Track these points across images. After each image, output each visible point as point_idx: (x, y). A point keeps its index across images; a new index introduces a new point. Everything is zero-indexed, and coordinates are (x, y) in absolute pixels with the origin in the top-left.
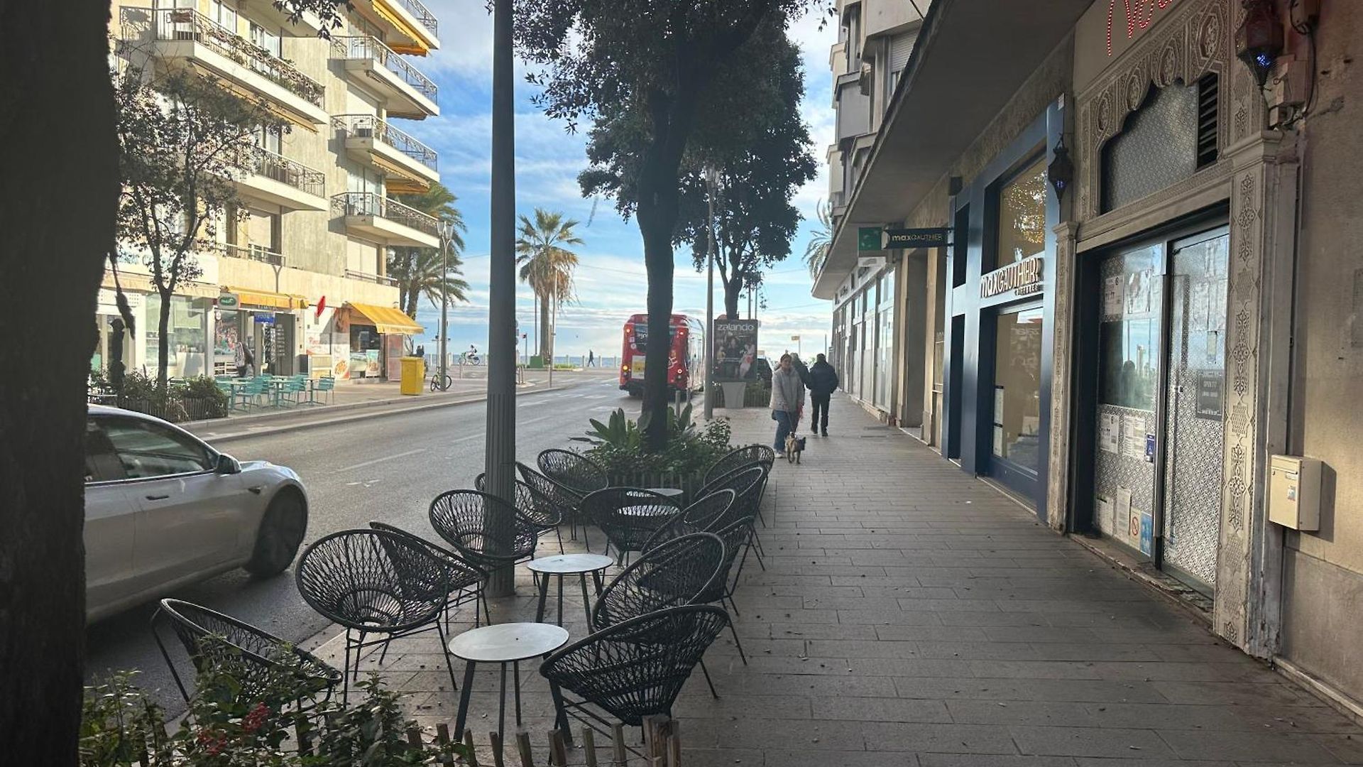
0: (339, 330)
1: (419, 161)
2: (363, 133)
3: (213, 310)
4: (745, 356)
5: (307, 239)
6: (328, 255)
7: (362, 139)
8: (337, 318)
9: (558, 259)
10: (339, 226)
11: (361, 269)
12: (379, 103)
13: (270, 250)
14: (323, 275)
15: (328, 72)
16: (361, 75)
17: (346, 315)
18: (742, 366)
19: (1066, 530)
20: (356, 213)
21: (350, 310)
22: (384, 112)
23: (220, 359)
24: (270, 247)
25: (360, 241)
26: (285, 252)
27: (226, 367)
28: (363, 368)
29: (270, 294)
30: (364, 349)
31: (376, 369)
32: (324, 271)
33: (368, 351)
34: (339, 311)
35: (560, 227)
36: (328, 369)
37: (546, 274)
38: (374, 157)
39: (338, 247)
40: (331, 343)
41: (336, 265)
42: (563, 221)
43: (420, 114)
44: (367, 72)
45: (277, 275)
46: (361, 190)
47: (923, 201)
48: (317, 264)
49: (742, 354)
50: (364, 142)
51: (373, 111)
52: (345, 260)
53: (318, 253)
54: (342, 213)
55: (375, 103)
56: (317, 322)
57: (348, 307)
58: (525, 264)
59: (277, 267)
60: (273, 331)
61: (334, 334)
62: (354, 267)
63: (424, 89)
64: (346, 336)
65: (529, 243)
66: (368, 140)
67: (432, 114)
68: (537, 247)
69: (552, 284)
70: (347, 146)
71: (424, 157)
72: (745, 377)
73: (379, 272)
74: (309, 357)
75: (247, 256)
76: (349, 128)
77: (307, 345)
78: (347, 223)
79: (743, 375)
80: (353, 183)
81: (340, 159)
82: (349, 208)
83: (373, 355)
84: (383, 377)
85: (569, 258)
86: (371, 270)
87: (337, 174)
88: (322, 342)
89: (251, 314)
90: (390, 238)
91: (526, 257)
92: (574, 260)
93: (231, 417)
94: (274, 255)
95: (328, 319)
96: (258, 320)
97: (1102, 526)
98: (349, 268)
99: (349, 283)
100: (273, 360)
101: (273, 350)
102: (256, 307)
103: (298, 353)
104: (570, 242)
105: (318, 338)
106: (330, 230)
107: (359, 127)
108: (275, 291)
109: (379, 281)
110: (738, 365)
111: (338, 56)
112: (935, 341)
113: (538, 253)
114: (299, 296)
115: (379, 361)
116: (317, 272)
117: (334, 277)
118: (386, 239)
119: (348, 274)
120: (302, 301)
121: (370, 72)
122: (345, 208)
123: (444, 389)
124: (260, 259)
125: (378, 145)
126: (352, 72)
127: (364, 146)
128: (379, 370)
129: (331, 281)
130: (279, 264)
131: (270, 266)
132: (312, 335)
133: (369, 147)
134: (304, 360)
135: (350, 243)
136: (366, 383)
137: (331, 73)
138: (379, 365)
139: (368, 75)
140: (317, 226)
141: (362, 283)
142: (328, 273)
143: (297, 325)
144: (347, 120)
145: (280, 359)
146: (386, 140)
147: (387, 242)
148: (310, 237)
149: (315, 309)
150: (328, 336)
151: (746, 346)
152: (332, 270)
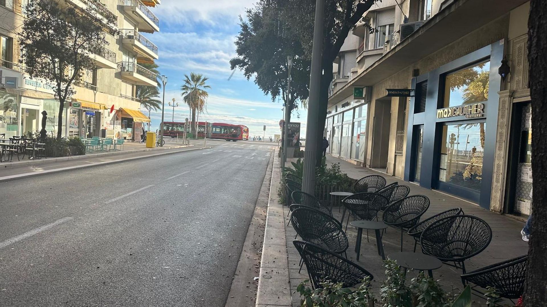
0: (117, 119)
1: (151, 50)
2: (130, 37)
3: (70, 109)
4: (295, 137)
5: (107, 80)
6: (114, 87)
7: (130, 40)
8: (116, 114)
9: (200, 94)
10: (119, 75)
11: (126, 94)
12: (135, 25)
13: (92, 84)
14: (112, 96)
15: (117, 10)
16: (130, 13)
17: (120, 113)
18: (294, 141)
19: (503, 212)
20: (126, 70)
21: (122, 111)
22: (137, 29)
23: (71, 130)
24: (92, 83)
25: (126, 82)
26: (98, 86)
27: (73, 133)
28: (125, 135)
29: (92, 103)
30: (126, 128)
31: (130, 136)
32: (113, 94)
33: (127, 128)
34: (118, 111)
35: (201, 81)
36: (113, 135)
37: (195, 100)
38: (134, 47)
39: (118, 84)
40: (114, 125)
41: (117, 92)
42: (202, 78)
43: (152, 31)
44: (133, 12)
45: (95, 95)
46: (127, 61)
47: (388, 78)
48: (110, 92)
49: (294, 136)
50: (131, 41)
51: (133, 28)
52: (121, 90)
53: (110, 86)
54: (120, 70)
55: (134, 25)
56: (109, 116)
57: (122, 110)
58: (186, 95)
59: (95, 92)
60: (92, 119)
61: (115, 122)
62: (123, 93)
63: (154, 20)
64: (120, 121)
65: (188, 87)
66: (132, 40)
67: (157, 31)
68: (191, 88)
69: (197, 104)
70: (123, 42)
71: (153, 48)
72: (295, 145)
73: (133, 96)
74: (106, 130)
75: (83, 86)
76: (124, 35)
77: (105, 125)
78: (122, 74)
79: (293, 144)
80: (125, 58)
81: (120, 48)
82: (123, 68)
83: (129, 130)
84: (133, 140)
85: (204, 93)
86: (129, 94)
87: (119, 54)
88: (111, 124)
89: (85, 111)
90: (138, 82)
91: (187, 92)
92: (207, 95)
93: (87, 155)
94: (93, 86)
95: (114, 114)
96: (87, 114)
97: (522, 211)
98: (122, 93)
99: (123, 100)
100: (92, 131)
101: (92, 127)
102: (86, 108)
103: (101, 128)
104: (205, 87)
105: (109, 122)
106: (115, 77)
107: (128, 34)
108: (94, 102)
109: (132, 99)
110: (292, 140)
111: (121, 4)
112: (397, 134)
113: (192, 91)
114: (103, 104)
115: (132, 133)
116: (110, 94)
117: (116, 97)
118: (136, 82)
119: (121, 96)
120: (104, 107)
121: (134, 12)
122: (121, 68)
123: (161, 146)
124: (88, 88)
125: (137, 43)
126: (126, 11)
127: (130, 42)
128: (132, 137)
129: (115, 98)
130: (96, 90)
131: (92, 91)
132: (107, 121)
133: (133, 43)
134: (104, 131)
135: (123, 83)
136: (126, 142)
137: (118, 11)
138: (132, 135)
139: (133, 13)
140: (110, 75)
141: (127, 100)
142: (114, 95)
143: (102, 116)
144: (124, 31)
145: (94, 130)
146: (139, 41)
147: (136, 83)
148: (108, 80)
149: (109, 110)
150: (113, 121)
151: (295, 133)
152: (115, 94)
